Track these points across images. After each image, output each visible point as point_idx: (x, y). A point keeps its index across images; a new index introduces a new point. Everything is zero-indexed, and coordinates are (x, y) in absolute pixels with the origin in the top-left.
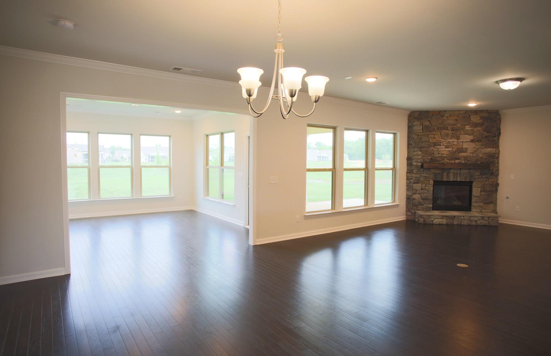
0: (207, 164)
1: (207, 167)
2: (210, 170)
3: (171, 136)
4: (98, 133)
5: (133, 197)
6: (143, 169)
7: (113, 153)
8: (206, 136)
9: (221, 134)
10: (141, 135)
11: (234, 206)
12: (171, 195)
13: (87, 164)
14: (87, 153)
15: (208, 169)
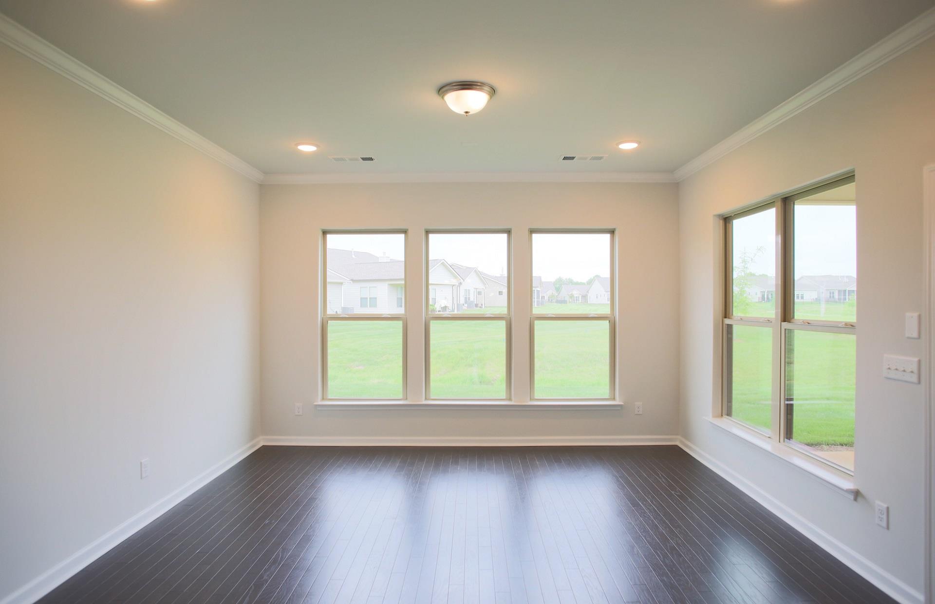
0: (726, 311)
1: (727, 321)
2: (737, 330)
3: (616, 233)
4: (428, 232)
5: (510, 399)
6: (537, 323)
7: (558, 290)
8: (721, 222)
9: (779, 204)
10: (532, 231)
11: (857, 494)
12: (614, 399)
13: (401, 311)
14: (403, 282)
15: (730, 327)
